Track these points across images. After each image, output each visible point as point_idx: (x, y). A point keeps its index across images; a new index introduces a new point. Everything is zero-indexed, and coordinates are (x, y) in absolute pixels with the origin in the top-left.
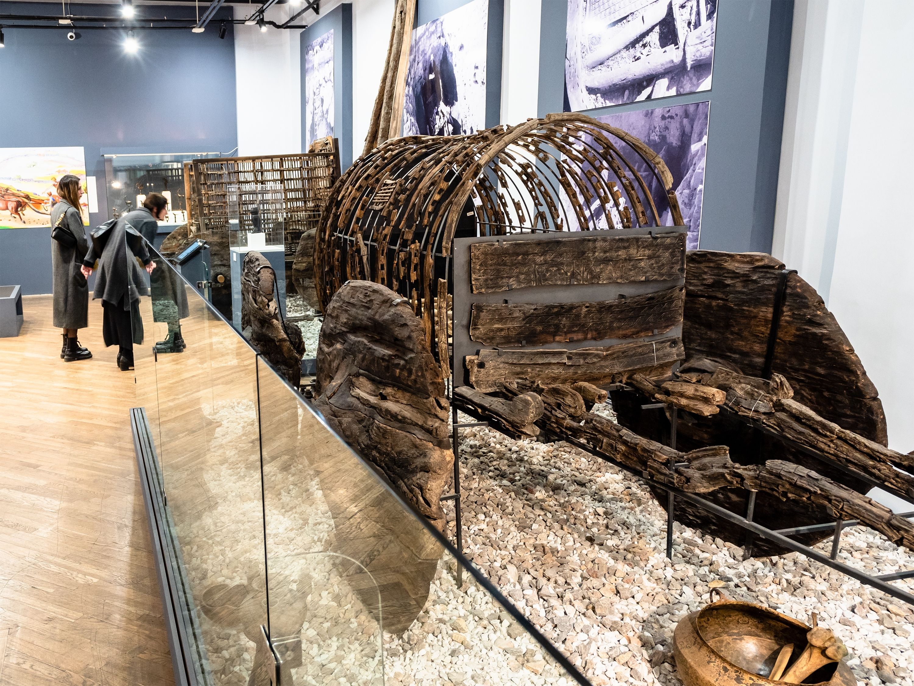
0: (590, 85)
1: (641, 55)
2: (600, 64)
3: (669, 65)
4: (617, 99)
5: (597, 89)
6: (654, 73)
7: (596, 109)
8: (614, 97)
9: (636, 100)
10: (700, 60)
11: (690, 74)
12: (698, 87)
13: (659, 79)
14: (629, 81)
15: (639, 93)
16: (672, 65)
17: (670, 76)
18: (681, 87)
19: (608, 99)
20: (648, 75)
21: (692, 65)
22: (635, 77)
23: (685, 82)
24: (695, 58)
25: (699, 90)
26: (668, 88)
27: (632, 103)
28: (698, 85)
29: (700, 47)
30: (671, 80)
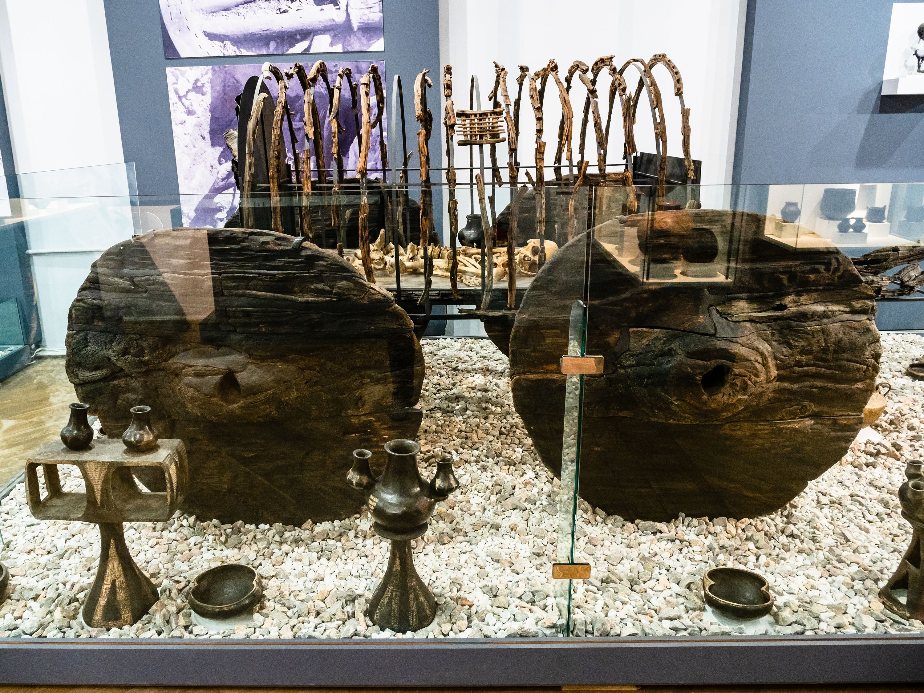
0: (209, 30)
1: (289, 9)
2: (225, 10)
3: (329, 23)
4: (260, 47)
5: (224, 35)
6: (310, 28)
7: (225, 57)
8: (254, 46)
9: (288, 53)
10: (368, 24)
11: (357, 34)
12: (369, 47)
13: (318, 34)
14: (275, 32)
15: (292, 45)
16: (333, 23)
17: (333, 33)
18: (348, 45)
19: (245, 48)
20: (302, 30)
21: (358, 26)
22: (283, 30)
23: (352, 41)
24: (362, 21)
25: (370, 49)
26: (332, 44)
27: (283, 55)
28: (370, 46)
29: (367, 12)
30: (334, 37)
